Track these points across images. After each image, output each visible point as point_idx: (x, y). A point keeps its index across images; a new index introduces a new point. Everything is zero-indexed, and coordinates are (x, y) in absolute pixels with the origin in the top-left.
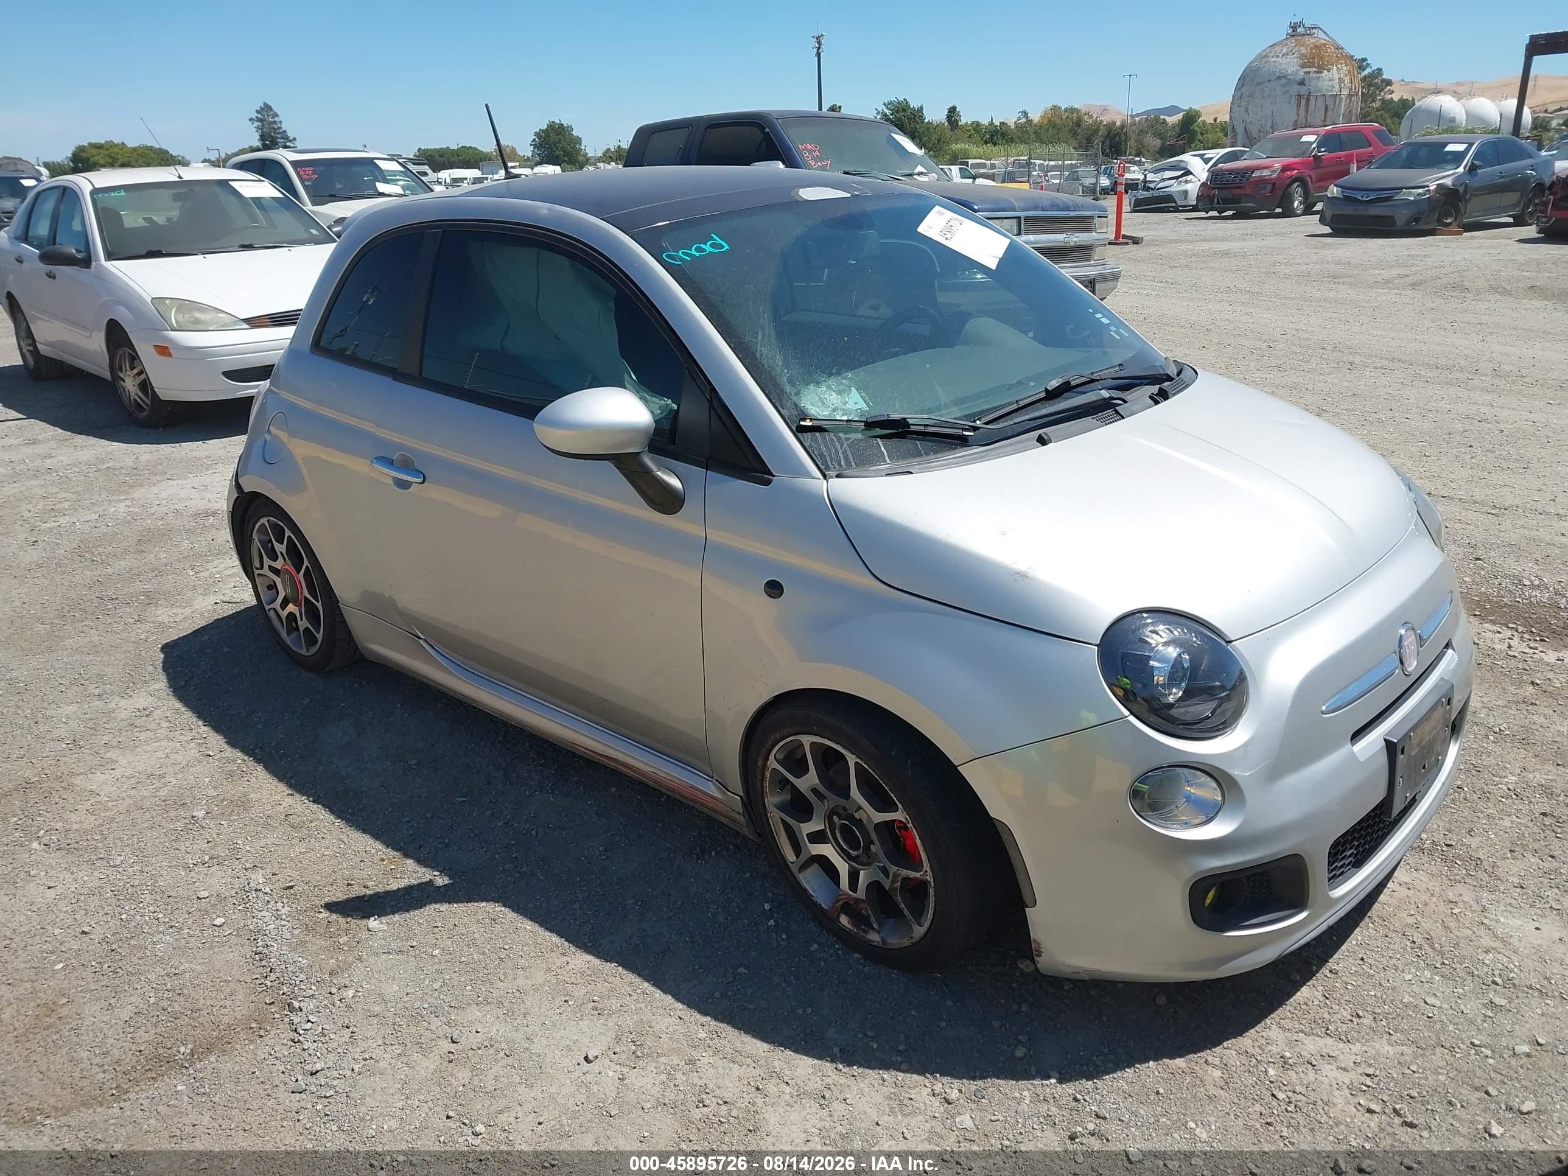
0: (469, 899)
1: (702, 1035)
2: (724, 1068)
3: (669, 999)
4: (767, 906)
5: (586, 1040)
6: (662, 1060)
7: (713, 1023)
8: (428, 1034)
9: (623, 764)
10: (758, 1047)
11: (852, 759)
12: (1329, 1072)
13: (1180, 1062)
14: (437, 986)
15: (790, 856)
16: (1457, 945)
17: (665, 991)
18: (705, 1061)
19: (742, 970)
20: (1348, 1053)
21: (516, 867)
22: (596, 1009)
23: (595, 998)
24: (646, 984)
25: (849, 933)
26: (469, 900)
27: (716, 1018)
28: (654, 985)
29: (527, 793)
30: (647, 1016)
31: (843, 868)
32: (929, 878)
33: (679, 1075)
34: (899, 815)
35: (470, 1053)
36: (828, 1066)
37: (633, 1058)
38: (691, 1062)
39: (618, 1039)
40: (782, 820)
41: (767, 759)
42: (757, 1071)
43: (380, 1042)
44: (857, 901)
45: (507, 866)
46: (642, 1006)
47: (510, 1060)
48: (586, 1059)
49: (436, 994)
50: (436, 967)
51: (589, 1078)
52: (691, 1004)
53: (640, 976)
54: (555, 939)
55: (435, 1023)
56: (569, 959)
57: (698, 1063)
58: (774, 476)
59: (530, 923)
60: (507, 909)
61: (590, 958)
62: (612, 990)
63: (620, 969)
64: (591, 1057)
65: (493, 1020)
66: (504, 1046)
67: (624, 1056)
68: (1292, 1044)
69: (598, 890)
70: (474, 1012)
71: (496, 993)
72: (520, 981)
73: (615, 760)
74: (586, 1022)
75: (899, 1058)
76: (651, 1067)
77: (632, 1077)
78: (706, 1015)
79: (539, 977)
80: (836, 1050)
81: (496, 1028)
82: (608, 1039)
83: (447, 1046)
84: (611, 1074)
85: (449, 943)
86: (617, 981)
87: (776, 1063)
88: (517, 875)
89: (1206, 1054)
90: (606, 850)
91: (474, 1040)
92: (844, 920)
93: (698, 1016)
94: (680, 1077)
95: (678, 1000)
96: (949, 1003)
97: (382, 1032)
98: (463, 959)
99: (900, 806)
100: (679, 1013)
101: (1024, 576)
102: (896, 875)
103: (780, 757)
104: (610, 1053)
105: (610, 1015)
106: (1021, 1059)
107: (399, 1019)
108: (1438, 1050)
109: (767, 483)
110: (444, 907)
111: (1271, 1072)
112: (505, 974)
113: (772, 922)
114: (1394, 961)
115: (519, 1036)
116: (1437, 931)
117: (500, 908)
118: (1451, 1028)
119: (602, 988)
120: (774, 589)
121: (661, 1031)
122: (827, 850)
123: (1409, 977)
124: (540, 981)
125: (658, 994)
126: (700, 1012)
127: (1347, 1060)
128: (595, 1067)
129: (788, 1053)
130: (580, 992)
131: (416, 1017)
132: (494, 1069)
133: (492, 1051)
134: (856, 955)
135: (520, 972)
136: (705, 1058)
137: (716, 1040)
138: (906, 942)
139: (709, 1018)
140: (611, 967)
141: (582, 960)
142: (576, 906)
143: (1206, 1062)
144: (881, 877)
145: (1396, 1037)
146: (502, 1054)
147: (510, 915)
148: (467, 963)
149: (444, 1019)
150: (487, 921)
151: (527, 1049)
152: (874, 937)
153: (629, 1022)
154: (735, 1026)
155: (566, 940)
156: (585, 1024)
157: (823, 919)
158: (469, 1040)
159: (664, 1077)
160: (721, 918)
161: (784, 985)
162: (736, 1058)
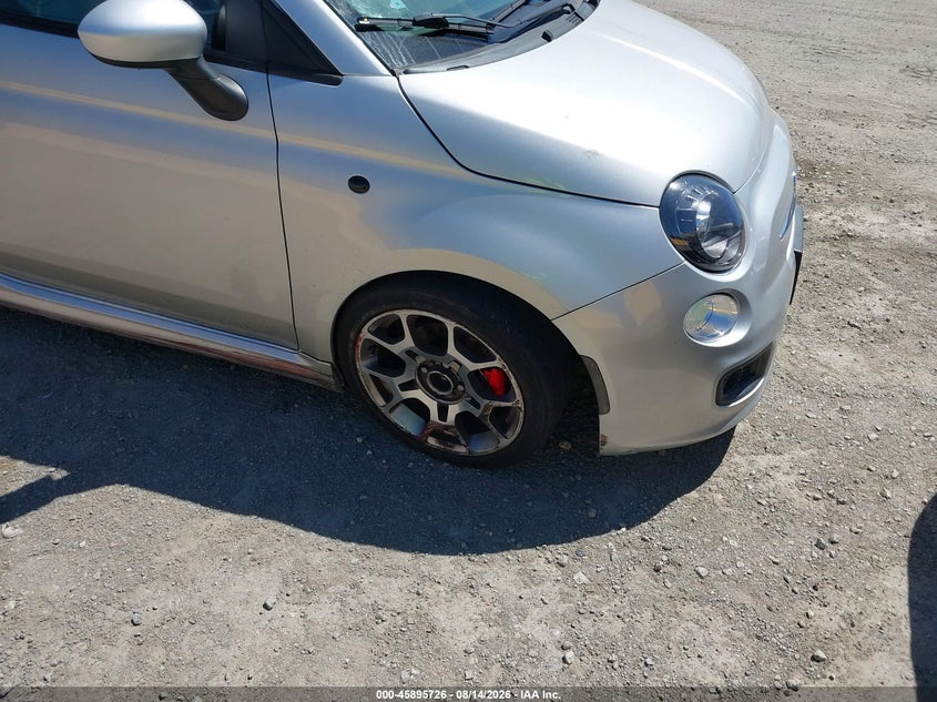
0: (94, 484)
1: (355, 560)
2: (384, 584)
3: (313, 535)
4: (359, 440)
5: (258, 590)
6: (330, 590)
7: (359, 547)
8: (107, 623)
9: (201, 348)
10: (403, 558)
11: (451, 326)
12: (781, 479)
13: (694, 494)
14: (97, 576)
15: (380, 401)
16: (805, 375)
17: (307, 529)
18: (366, 581)
19: (363, 497)
20: (784, 461)
21: (126, 448)
22: (255, 560)
23: (250, 550)
24: (288, 528)
25: (437, 450)
26: (95, 486)
27: (359, 542)
28: (295, 526)
29: (108, 381)
30: (300, 554)
31: (432, 405)
32: (521, 405)
33: (350, 599)
34: (498, 363)
35: (157, 631)
36: (463, 559)
37: (304, 595)
38: (355, 586)
39: (285, 583)
40: (373, 377)
41: (360, 332)
42: (412, 579)
43: (62, 643)
44: (447, 427)
45: (119, 450)
46: (293, 547)
47: (197, 627)
48: (266, 606)
49: (99, 583)
50: (89, 558)
51: (276, 623)
52: (333, 535)
53: (280, 521)
54: (191, 506)
55: (110, 612)
56: (211, 521)
57: (362, 586)
58: (342, 75)
59: (163, 496)
60: (135, 488)
61: (229, 515)
62: (262, 539)
63: (260, 519)
64: (270, 605)
65: (164, 594)
66: (185, 615)
67: (297, 596)
68: (751, 463)
69: (211, 455)
70: (144, 592)
71: (157, 568)
72: (176, 551)
73: (195, 346)
74: (251, 574)
75: (513, 540)
76: (324, 599)
77: (312, 612)
78: (350, 541)
79: (192, 544)
80: (464, 545)
81: (172, 601)
82: (276, 585)
83: (130, 630)
84: (293, 615)
85: (91, 531)
86: (262, 530)
87: (423, 568)
88: (131, 456)
89: (706, 484)
90: (202, 419)
91: (156, 617)
92: (432, 441)
93: (343, 544)
94: (353, 603)
95: (321, 534)
96: (527, 486)
97: (60, 633)
98: (113, 544)
99: (498, 356)
100: (327, 546)
101: (596, 154)
102: (487, 407)
103: (373, 329)
104: (284, 596)
105: (269, 563)
106: (595, 518)
107: (72, 617)
108: (830, 446)
109: (337, 82)
110: (73, 499)
111: (750, 487)
112: (158, 548)
113: (369, 452)
114: (777, 393)
115: (196, 603)
116: (790, 368)
117: (127, 489)
118: (830, 431)
119: (252, 540)
120: (359, 184)
121: (318, 565)
122: (418, 394)
123: (791, 402)
124: (194, 546)
125: (302, 533)
126: (344, 540)
127: (786, 467)
128: (276, 612)
129: (428, 556)
130: (234, 548)
131: (89, 610)
132: (186, 640)
133: (176, 623)
134: (446, 464)
135: (172, 543)
136: (366, 580)
137: (367, 562)
138: (491, 450)
139: (354, 544)
140: (252, 520)
141: (223, 520)
142: (197, 473)
143: (710, 490)
144: (472, 409)
145: (804, 443)
146: (187, 624)
147: (141, 493)
148: (118, 547)
149: (117, 606)
150: (121, 503)
151: (208, 613)
152: (461, 450)
153: (288, 564)
154: (377, 545)
155: (202, 505)
156: (250, 576)
157: (413, 443)
158: (149, 619)
159: (338, 604)
160: (326, 458)
161: (401, 501)
162: (390, 572)
